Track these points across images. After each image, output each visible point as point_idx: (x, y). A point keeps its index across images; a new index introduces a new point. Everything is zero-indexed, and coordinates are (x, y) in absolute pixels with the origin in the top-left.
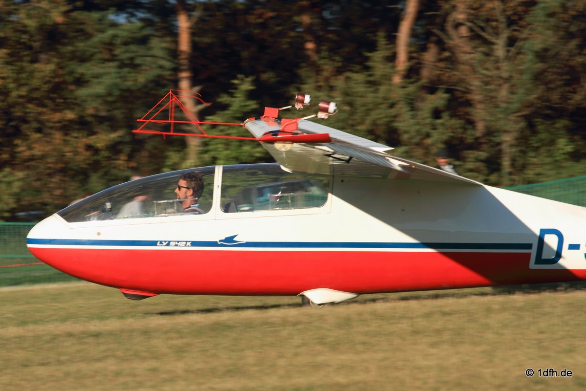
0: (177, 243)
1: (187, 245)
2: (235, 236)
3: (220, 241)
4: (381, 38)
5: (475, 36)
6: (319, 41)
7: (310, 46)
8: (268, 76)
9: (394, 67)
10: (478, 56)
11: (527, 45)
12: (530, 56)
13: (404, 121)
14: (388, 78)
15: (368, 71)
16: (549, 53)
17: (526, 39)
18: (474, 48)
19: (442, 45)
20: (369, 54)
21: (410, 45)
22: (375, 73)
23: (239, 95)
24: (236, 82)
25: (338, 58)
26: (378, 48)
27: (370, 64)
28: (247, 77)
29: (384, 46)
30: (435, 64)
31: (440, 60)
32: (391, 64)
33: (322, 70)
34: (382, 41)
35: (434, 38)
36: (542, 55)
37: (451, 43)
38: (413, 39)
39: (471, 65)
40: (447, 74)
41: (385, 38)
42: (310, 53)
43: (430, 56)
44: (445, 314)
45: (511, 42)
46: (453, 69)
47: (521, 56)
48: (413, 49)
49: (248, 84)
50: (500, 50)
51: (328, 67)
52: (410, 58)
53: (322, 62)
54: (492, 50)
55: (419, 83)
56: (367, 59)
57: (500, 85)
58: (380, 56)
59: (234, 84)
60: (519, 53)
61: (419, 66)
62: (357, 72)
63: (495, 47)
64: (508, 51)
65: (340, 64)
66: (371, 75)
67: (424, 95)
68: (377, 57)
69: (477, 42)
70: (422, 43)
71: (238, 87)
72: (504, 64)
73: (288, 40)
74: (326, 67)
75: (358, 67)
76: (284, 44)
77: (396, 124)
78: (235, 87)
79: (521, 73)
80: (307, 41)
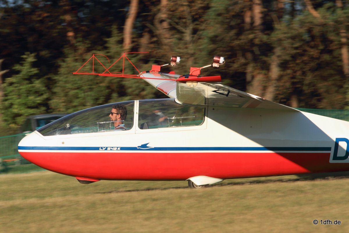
0: (111, 149)
1: (118, 150)
2: (147, 144)
3: (138, 147)
4: (114, 29)
5: (172, 28)
6: (76, 31)
7: (71, 34)
8: (44, 53)
9: (122, 47)
10: (174, 40)
11: (205, 33)
12: (206, 41)
13: (129, 81)
14: (119, 54)
15: (106, 50)
16: (218, 39)
17: (204, 30)
18: (173, 35)
19: (152, 34)
20: (107, 39)
21: (132, 33)
22: (111, 50)
23: (26, 65)
24: (24, 56)
25: (88, 42)
26: (112, 36)
27: (107, 45)
28: (31, 53)
29: (116, 35)
30: (147, 45)
31: (152, 43)
32: (120, 45)
33: (78, 49)
34: (115, 31)
35: (147, 29)
36: (214, 40)
37: (158, 32)
38: (135, 30)
39: (170, 46)
40: (155, 52)
41: (117, 29)
42: (70, 38)
43: (145, 40)
44: (154, 200)
45: (195, 31)
46: (159, 48)
47: (200, 40)
48: (134, 36)
49: (32, 58)
50: (188, 37)
51: (82, 47)
52: (133, 42)
53: (78, 44)
54: (183, 36)
55: (138, 57)
56: (106, 42)
57: (188, 58)
58: (114, 40)
59: (23, 58)
60: (199, 39)
61: (138, 46)
62: (99, 50)
63: (185, 35)
64: (193, 37)
65: (89, 45)
66: (108, 52)
67: (141, 65)
68: (112, 41)
69: (173, 32)
70: (140, 32)
71: (26, 60)
72: (191, 45)
73: (57, 31)
74: (81, 47)
75: (100, 47)
76: (54, 33)
77: (124, 83)
78: (24, 60)
79: (201, 50)
80: (69, 31)
